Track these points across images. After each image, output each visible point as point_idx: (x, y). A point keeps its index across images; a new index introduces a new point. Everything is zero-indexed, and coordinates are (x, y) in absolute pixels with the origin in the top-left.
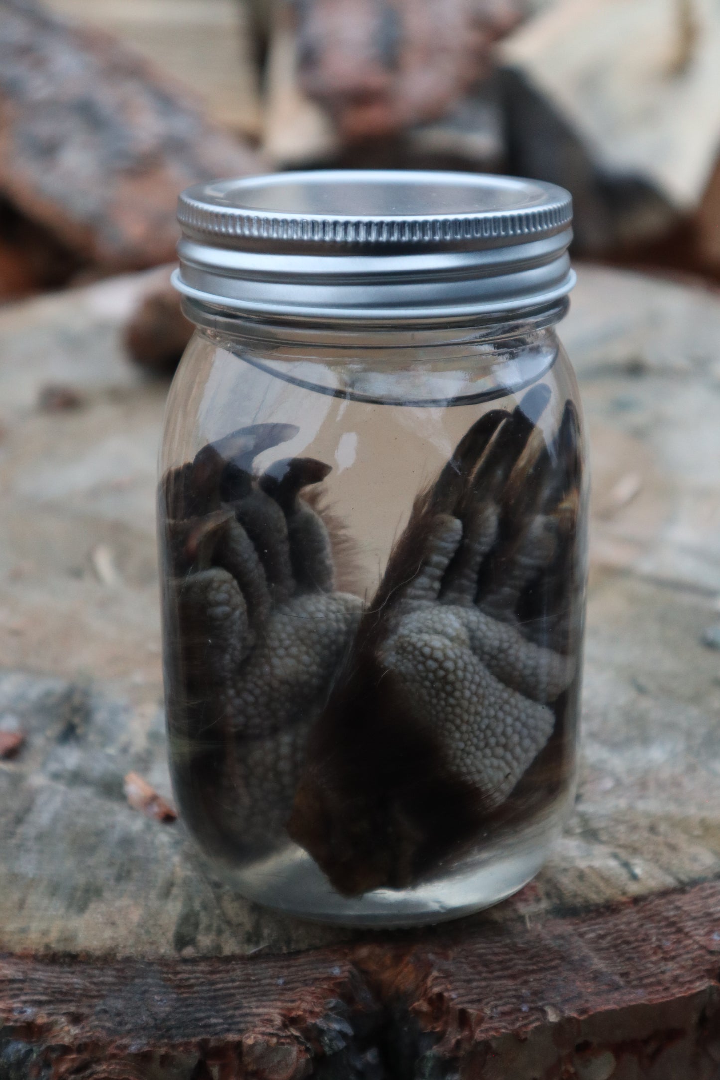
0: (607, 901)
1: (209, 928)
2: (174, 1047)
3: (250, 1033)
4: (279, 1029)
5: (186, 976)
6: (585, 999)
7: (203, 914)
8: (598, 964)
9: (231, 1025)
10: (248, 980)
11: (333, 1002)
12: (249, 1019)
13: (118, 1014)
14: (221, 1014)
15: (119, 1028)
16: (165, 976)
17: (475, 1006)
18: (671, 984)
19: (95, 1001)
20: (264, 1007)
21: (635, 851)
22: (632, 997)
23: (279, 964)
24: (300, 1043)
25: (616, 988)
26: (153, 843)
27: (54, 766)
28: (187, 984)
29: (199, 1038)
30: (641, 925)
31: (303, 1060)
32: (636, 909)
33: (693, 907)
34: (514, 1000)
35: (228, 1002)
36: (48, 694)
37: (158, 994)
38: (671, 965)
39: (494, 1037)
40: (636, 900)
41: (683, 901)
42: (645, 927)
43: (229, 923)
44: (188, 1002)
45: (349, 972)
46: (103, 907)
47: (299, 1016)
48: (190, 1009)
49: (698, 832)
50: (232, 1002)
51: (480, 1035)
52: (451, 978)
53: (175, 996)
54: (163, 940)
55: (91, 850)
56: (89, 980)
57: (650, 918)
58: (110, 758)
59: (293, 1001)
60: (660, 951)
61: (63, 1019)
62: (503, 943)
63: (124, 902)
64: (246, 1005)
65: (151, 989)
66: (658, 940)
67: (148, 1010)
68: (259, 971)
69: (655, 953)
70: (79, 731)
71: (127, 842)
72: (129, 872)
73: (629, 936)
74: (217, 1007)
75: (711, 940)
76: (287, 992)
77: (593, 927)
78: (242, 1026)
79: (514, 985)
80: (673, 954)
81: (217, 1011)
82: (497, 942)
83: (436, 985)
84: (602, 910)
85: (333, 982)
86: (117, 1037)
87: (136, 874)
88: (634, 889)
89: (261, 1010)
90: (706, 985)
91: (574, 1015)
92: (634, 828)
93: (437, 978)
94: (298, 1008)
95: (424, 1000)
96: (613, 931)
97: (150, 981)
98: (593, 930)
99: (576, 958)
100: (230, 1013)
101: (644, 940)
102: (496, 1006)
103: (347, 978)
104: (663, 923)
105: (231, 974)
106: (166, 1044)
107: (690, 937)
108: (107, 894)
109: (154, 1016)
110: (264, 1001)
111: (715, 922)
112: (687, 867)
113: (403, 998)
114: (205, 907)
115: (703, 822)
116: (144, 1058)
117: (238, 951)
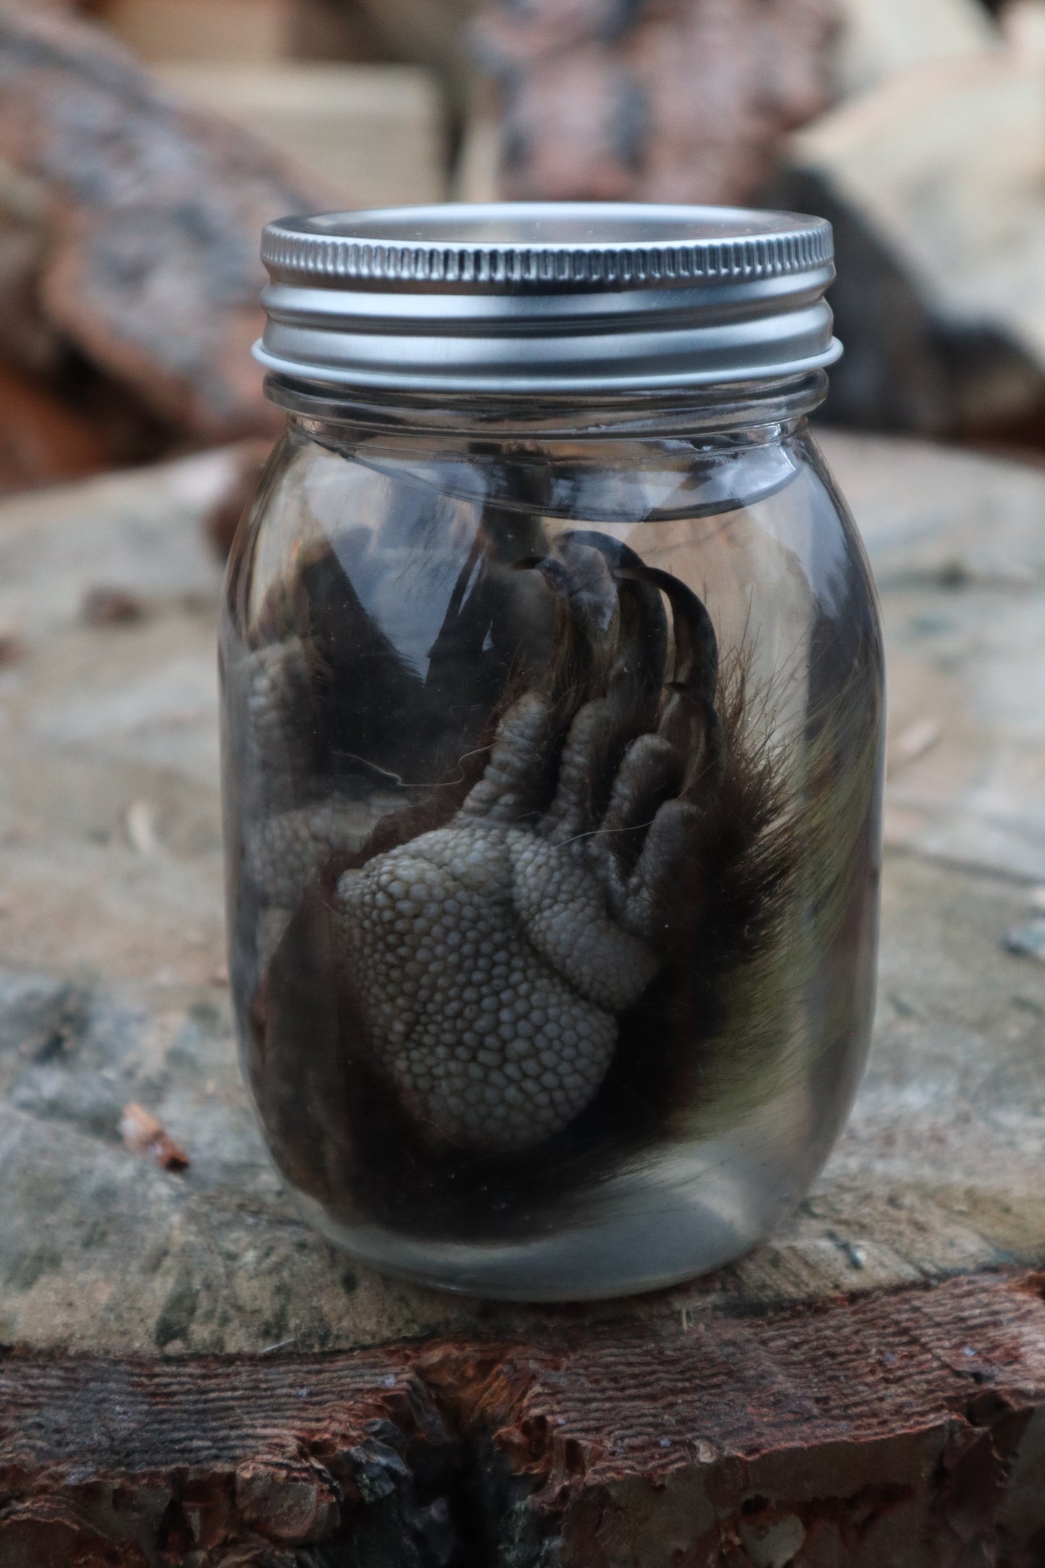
0: (810, 1296)
1: (209, 1315)
2: (133, 1478)
3: (249, 1462)
4: (290, 1458)
5: (166, 1380)
6: (758, 1430)
7: (203, 1294)
8: (783, 1383)
9: (222, 1449)
11: (379, 1422)
12: (250, 1442)
13: (58, 1431)
14: (210, 1434)
15: (57, 1449)
16: (136, 1379)
17: (591, 1436)
18: (892, 1415)
19: (28, 1411)
20: (275, 1426)
21: (863, 1229)
22: (829, 1431)
23: (305, 1368)
24: (325, 1480)
25: (809, 1418)
26: (145, 1196)
27: (24, 1093)
28: (166, 1391)
29: (173, 1466)
30: (857, 1332)
31: (325, 1505)
32: (852, 1309)
33: (941, 1309)
34: (651, 1430)
35: (222, 1419)
36: (32, 996)
37: (121, 1403)
38: (893, 1389)
39: (614, 1481)
40: (854, 1297)
41: (925, 1300)
42: (862, 1333)
43: (239, 1309)
44: (164, 1416)
45: (410, 1382)
46: (58, 1282)
47: (325, 1441)
48: (165, 1426)
49: (963, 1207)
50: (228, 1417)
51: (592, 1476)
52: (560, 1396)
53: (145, 1407)
54: (140, 1330)
55: (53, 1203)
56: (24, 1382)
57: (870, 1323)
58: (107, 1083)
59: (318, 1420)
60: (880, 1369)
62: (644, 1348)
63: (93, 1275)
64: (248, 1422)
65: (112, 1397)
66: (880, 1352)
67: (103, 1426)
68: (276, 1377)
69: (873, 1372)
70: (68, 1045)
71: (106, 1194)
72: (104, 1235)
73: (836, 1346)
74: (206, 1425)
75: (960, 1355)
76: (311, 1407)
77: (782, 1331)
78: (238, 1452)
79: (653, 1409)
80: (900, 1373)
81: (204, 1430)
82: (635, 1347)
83: (536, 1405)
84: (800, 1308)
85: (382, 1395)
86: (50, 1463)
87: (112, 1238)
88: (853, 1280)
89: (268, 1431)
90: (945, 1418)
91: (739, 1454)
92: (867, 1198)
93: (538, 1395)
94: (325, 1430)
95: (517, 1427)
96: (812, 1338)
97: (112, 1385)
98: (784, 1337)
99: (752, 1372)
100: (223, 1433)
101: (858, 1352)
102: (622, 1438)
103: (403, 1389)
104: (890, 1330)
105: (233, 1378)
106: (123, 1474)
107: (929, 1350)
108: (67, 1265)
109: (110, 1435)
110: (276, 1418)
111: (970, 1331)
112: (938, 1253)
113: (487, 1424)
114: (208, 1286)
115: (970, 1193)
116: (88, 1493)
117: (247, 1348)
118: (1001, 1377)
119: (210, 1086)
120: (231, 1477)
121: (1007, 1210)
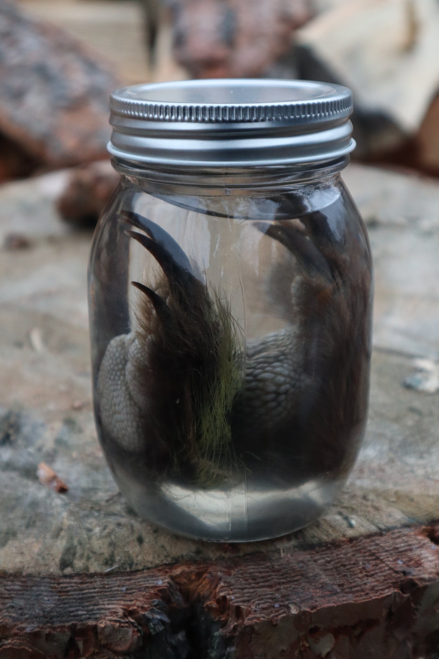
0: (333, 540)
1: (82, 556)
2: (54, 628)
3: (103, 620)
4: (121, 618)
5: (65, 585)
6: (315, 599)
7: (79, 547)
8: (325, 579)
9: (91, 615)
10: (104, 588)
11: (156, 601)
12: (103, 611)
13: (21, 609)
14: (86, 609)
15: (20, 617)
16: (52, 585)
17: (245, 604)
18: (370, 591)
19: (7, 601)
20: (113, 604)
21: (353, 510)
22: (344, 598)
23: (124, 578)
24: (135, 627)
25: (336, 593)
26: (51, 504)
28: (66, 590)
29: (71, 623)
30: (354, 555)
31: (135, 637)
32: (351, 545)
33: (387, 544)
34: (270, 600)
35: (90, 601)
37: (47, 596)
38: (370, 579)
39: (256, 623)
40: (351, 540)
41: (380, 540)
42: (356, 556)
43: (94, 553)
44: (66, 601)
45: (168, 583)
46: (16, 543)
47: (134, 610)
48: (66, 606)
49: (393, 499)
50: (93, 601)
51: (247, 622)
52: (232, 587)
53: (57, 597)
54: (53, 563)
55: (12, 509)
56: (5, 588)
57: (359, 551)
58: (30, 454)
59: (131, 601)
60: (364, 571)
62: (266, 565)
63: (31, 540)
64: (101, 603)
65: (43, 593)
66: (364, 564)
67: (40, 606)
68: (111, 582)
69: (361, 572)
70: (12, 438)
71: (34, 504)
72: (34, 522)
73: (345, 562)
74: (84, 604)
75: (397, 564)
76: (128, 595)
77: (322, 556)
78: (98, 616)
79: (271, 591)
80: (372, 572)
81: (83, 607)
82: (262, 565)
83: (222, 591)
84: (329, 545)
85: (157, 589)
86: (18, 623)
87: (38, 523)
88: (350, 533)
89: (110, 606)
90: (392, 591)
91: (308, 610)
92: (354, 497)
93: (223, 587)
94: (134, 605)
95: (214, 601)
96: (336, 558)
97: (43, 588)
98: (323, 558)
99: (311, 574)
100: (91, 608)
101: (354, 564)
102: (259, 604)
103: (165, 586)
104: (367, 554)
105: (94, 584)
106: (50, 627)
107: (384, 562)
108: (20, 536)
109: (43, 610)
110: (113, 601)
111: (399, 553)
112: (385, 520)
113: (201, 599)
114: (80, 543)
115: (396, 493)
116: (35, 635)
117: (99, 570)
118: (414, 573)
119: (75, 454)
120: (95, 627)
121: (412, 500)
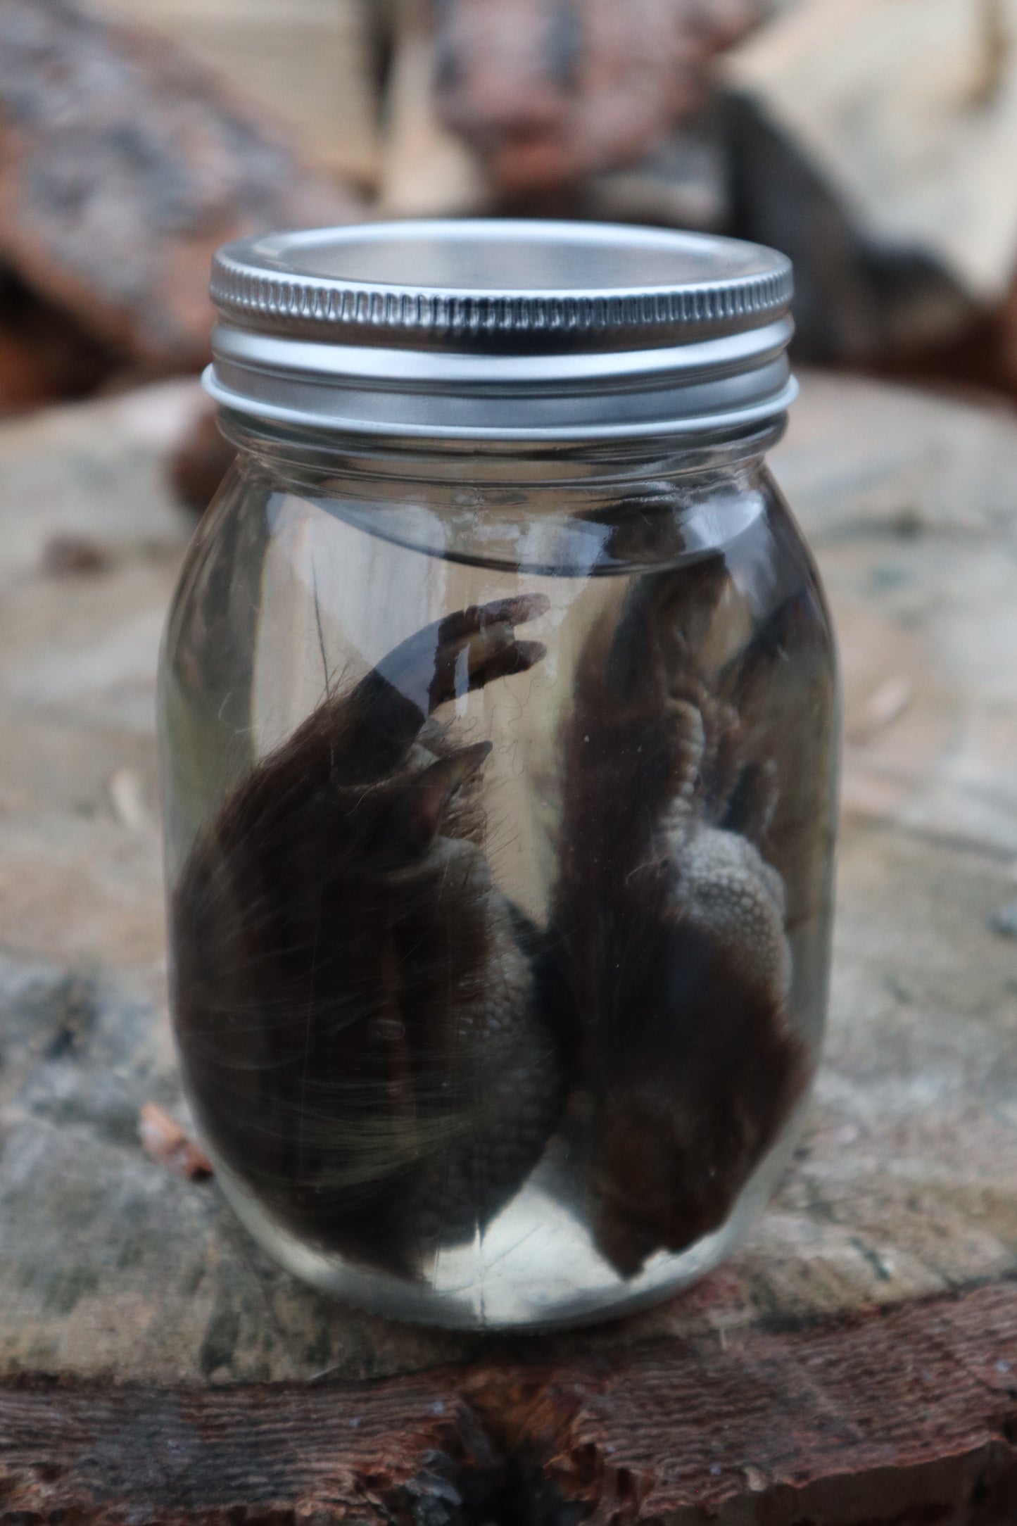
0: (842, 1310)
1: (252, 1339)
2: (193, 1518)
3: (307, 1500)
4: (350, 1494)
5: (216, 1411)
6: (806, 1457)
7: (244, 1318)
8: (826, 1404)
9: (279, 1486)
10: (307, 1419)
11: (432, 1453)
12: (307, 1478)
13: (113, 1467)
14: (265, 1470)
15: (113, 1488)
16: (185, 1410)
17: (641, 1465)
18: (934, 1437)
19: (80, 1446)
20: (329, 1460)
21: (885, 1235)
22: (874, 1455)
23: (353, 1396)
24: (381, 1515)
25: (851, 1441)
26: (175, 1210)
27: (38, 1093)
28: (218, 1422)
29: (231, 1505)
30: (892, 1348)
32: (884, 1322)
33: (970, 1322)
34: (699, 1457)
35: (276, 1452)
36: (35, 986)
37: (173, 1437)
38: (934, 1409)
39: (668, 1512)
40: (885, 1309)
41: (954, 1312)
42: (897, 1350)
43: (282, 1332)
44: (218, 1451)
45: (457, 1409)
46: (98, 1305)
47: (380, 1475)
48: (219, 1462)
49: (979, 1209)
50: (282, 1451)
51: (647, 1509)
52: (608, 1422)
53: (197, 1441)
54: (184, 1357)
55: (85, 1219)
56: (73, 1415)
57: (904, 1336)
58: (120, 1082)
59: (372, 1452)
60: (918, 1387)
61: (31, 1473)
62: (686, 1369)
63: (129, 1298)
64: (302, 1456)
65: (163, 1430)
66: (916, 1370)
67: (157, 1462)
68: (324, 1406)
69: (911, 1391)
70: (78, 1041)
71: (138, 1208)
72: (138, 1254)
73: (873, 1364)
74: (259, 1459)
75: (994, 1372)
76: (363, 1439)
77: (819, 1349)
78: (295, 1488)
79: (700, 1434)
80: (937, 1392)
81: (259, 1465)
82: (677, 1368)
83: (585, 1432)
84: (834, 1323)
85: (432, 1424)
86: (108, 1502)
87: (148, 1257)
88: (882, 1292)
89: (324, 1465)
90: (986, 1440)
91: (788, 1481)
92: (885, 1201)
93: (586, 1422)
95: (566, 1454)
96: (849, 1355)
97: (162, 1417)
98: (821, 1354)
99: (794, 1395)
100: (278, 1468)
101: (895, 1370)
102: (673, 1466)
103: (454, 1418)
104: (923, 1346)
105: (282, 1408)
106: (182, 1514)
107: (964, 1367)
108: (104, 1286)
109: (165, 1470)
110: (330, 1451)
111: (999, 1344)
112: (962, 1260)
113: (535, 1450)
114: (247, 1308)
115: (986, 1195)
117: (293, 1375)
120: (290, 1515)
